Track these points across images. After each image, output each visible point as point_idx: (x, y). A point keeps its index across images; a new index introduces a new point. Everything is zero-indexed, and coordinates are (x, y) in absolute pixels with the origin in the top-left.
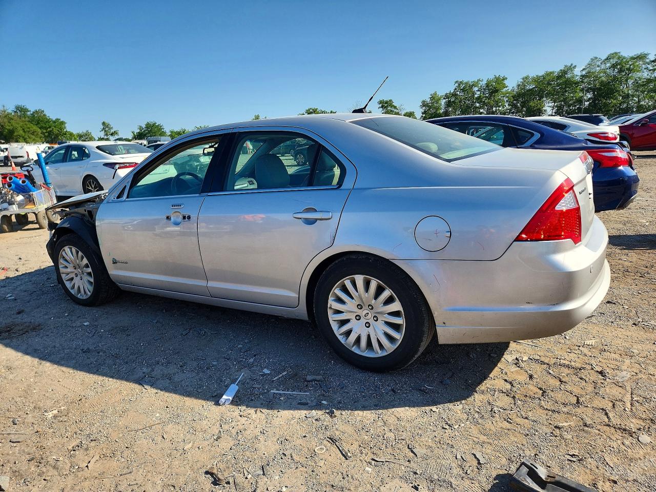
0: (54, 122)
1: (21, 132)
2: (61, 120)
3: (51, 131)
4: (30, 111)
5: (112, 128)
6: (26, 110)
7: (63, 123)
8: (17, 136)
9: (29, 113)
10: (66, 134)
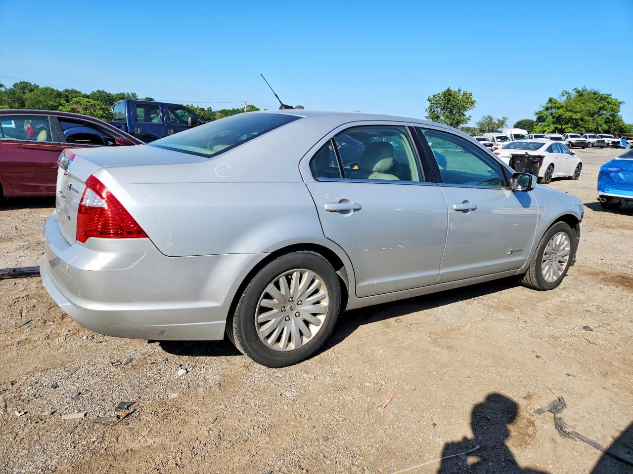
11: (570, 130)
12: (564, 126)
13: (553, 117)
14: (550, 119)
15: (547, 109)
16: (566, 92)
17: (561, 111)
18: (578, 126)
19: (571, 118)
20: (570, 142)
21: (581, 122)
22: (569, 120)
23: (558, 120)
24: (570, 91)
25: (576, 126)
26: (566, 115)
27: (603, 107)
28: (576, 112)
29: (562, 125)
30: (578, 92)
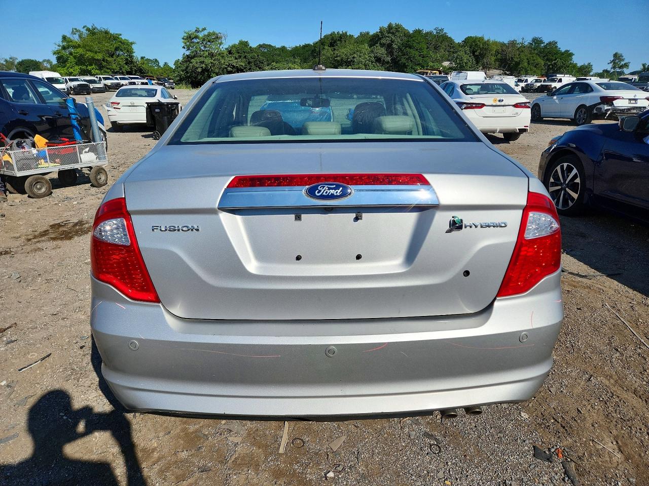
0: (563, 54)
1: (526, 64)
2: (570, 52)
3: (555, 63)
4: (544, 43)
5: (623, 60)
6: (542, 42)
7: (571, 55)
8: (520, 68)
9: (542, 45)
10: (568, 67)
11: (97, 71)
12: (89, 68)
13: (75, 57)
14: (71, 59)
15: (64, 48)
16: (77, 31)
17: (80, 51)
18: (103, 67)
19: (93, 59)
20: (105, 85)
21: (104, 64)
22: (92, 61)
23: (80, 60)
24: (80, 28)
25: (101, 67)
26: (87, 55)
27: (119, 47)
28: (96, 52)
29: (87, 66)
30: (88, 30)
